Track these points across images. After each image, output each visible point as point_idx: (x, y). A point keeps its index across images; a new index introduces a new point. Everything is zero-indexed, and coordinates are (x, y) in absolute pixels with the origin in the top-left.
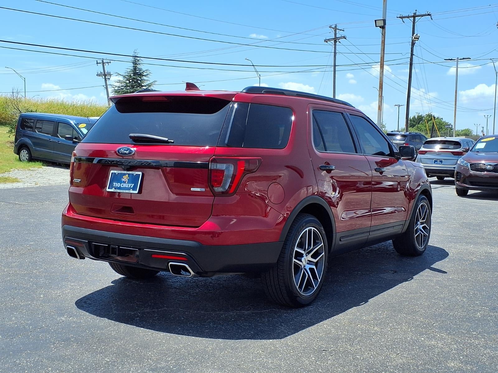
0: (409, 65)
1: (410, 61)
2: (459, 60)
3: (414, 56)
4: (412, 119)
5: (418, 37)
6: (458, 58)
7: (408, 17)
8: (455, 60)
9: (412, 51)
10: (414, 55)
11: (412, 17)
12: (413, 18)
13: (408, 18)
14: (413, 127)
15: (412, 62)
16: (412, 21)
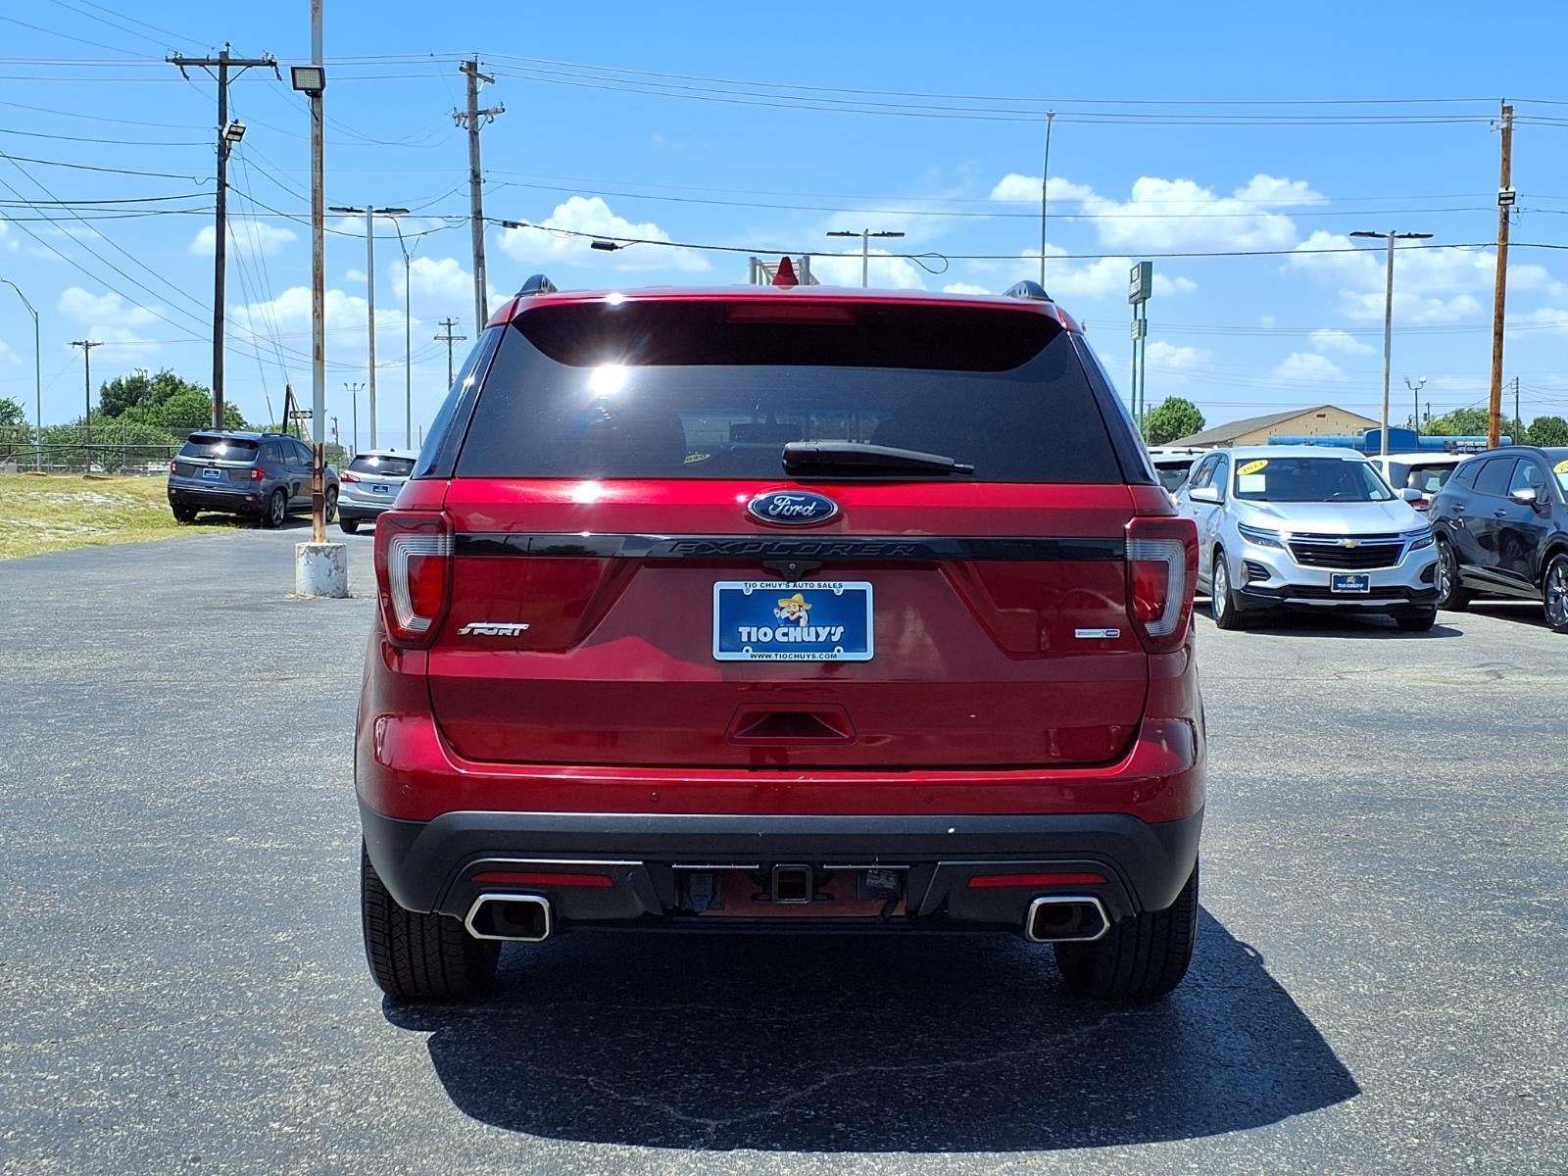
0: (215, 216)
1: (216, 204)
2: (374, 214)
3: (227, 188)
4: (112, 389)
5: (240, 130)
6: (371, 207)
7: (202, 63)
8: (361, 211)
9: (221, 173)
10: (228, 186)
11: (216, 64)
12: (218, 67)
13: (202, 65)
14: (114, 417)
15: (223, 206)
16: (218, 78)
